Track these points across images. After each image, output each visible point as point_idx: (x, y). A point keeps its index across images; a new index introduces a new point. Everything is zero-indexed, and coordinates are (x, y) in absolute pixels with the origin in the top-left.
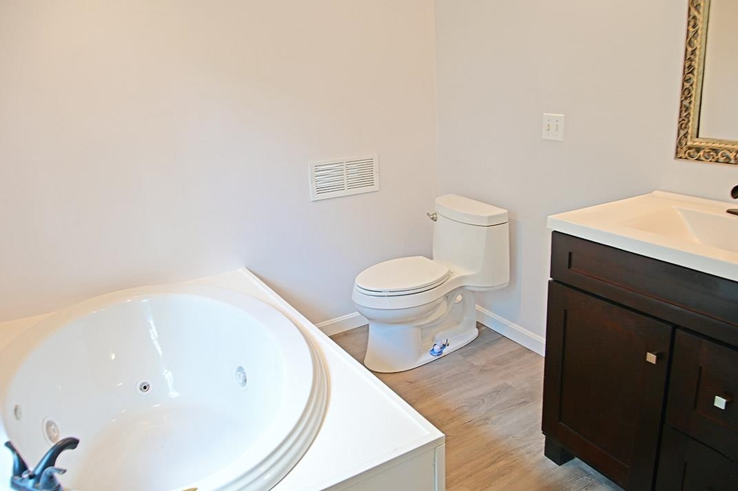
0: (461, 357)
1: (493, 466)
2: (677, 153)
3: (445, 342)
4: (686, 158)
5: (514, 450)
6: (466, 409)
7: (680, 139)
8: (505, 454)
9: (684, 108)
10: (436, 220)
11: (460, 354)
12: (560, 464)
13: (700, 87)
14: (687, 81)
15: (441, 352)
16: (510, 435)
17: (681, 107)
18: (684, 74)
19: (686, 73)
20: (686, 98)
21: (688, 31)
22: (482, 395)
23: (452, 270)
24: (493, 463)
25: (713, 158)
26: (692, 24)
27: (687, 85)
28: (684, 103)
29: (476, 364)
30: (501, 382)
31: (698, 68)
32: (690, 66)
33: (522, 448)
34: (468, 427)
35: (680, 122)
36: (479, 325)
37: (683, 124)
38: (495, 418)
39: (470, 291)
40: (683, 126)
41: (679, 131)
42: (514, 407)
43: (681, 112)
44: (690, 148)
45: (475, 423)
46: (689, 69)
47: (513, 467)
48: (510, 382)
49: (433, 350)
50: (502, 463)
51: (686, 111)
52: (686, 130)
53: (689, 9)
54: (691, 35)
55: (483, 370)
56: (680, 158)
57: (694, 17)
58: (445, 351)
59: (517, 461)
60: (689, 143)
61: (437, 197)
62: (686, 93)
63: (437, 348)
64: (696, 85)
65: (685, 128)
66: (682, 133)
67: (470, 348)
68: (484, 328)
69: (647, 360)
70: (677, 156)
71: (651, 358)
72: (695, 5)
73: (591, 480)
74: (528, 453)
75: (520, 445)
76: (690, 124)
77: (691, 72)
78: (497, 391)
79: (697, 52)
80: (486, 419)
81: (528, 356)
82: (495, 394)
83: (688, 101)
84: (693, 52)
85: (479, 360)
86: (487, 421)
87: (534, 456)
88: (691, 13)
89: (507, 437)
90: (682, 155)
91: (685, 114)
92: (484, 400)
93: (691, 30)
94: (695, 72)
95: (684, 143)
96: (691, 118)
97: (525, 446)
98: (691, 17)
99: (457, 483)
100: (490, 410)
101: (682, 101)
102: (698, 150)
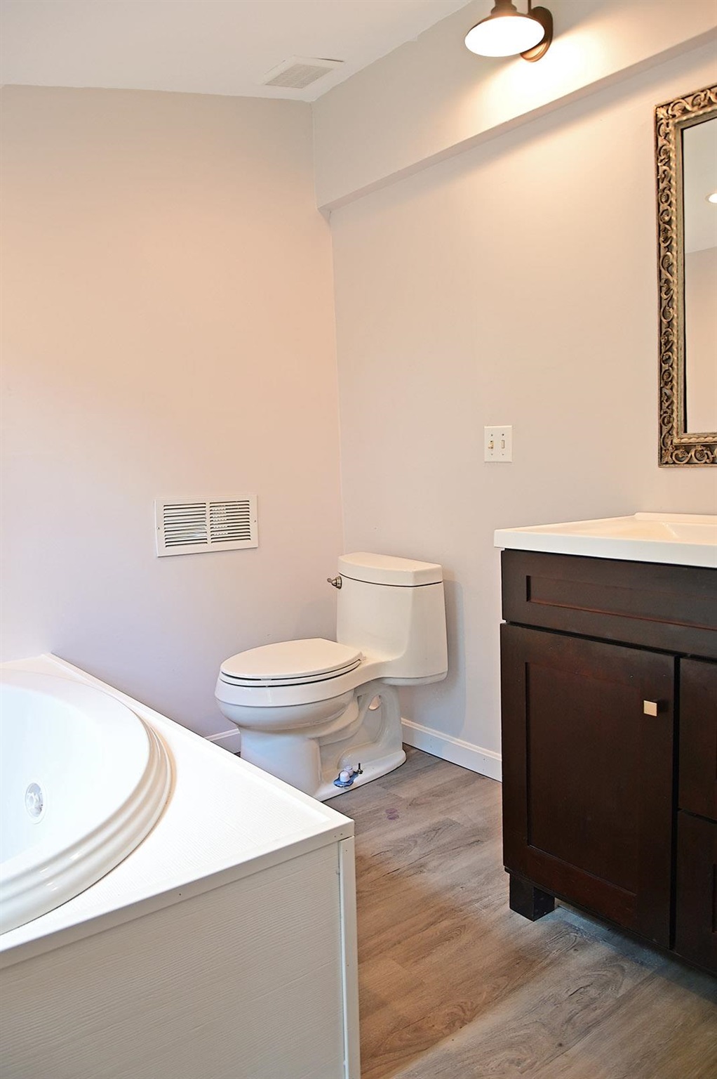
0: (380, 789)
1: (432, 927)
2: (661, 457)
3: (356, 769)
4: (674, 463)
5: (465, 904)
6: (389, 855)
7: (664, 438)
8: (451, 911)
9: (665, 400)
10: (340, 588)
11: (380, 785)
12: (533, 918)
13: (683, 367)
14: (665, 361)
15: (350, 783)
16: (458, 885)
17: (661, 396)
18: (661, 352)
19: (663, 351)
20: (666, 384)
21: (661, 298)
22: (413, 836)
23: (365, 654)
24: (433, 924)
25: (708, 458)
26: (664, 289)
27: (665, 367)
28: (664, 390)
29: (403, 797)
30: (441, 818)
31: (678, 342)
32: (667, 342)
33: (477, 901)
34: (393, 878)
35: (661, 416)
36: (406, 747)
37: (665, 419)
38: (435, 863)
39: (391, 686)
40: (666, 420)
41: (661, 427)
42: (462, 848)
43: (661, 402)
44: (677, 448)
45: (401, 872)
46: (666, 346)
47: (464, 926)
48: (454, 817)
49: (339, 779)
50: (445, 923)
51: (667, 401)
52: (670, 425)
53: (660, 272)
54: (664, 303)
55: (414, 804)
56: (667, 463)
57: (667, 281)
58: (358, 780)
59: (470, 919)
60: (676, 441)
61: (341, 555)
62: (665, 378)
63: (344, 777)
64: (677, 365)
65: (669, 422)
66: (665, 429)
67: (394, 776)
68: (413, 751)
69: (645, 712)
70: (662, 462)
71: (650, 708)
72: (666, 266)
73: (582, 937)
74: (485, 907)
75: (473, 898)
76: (674, 415)
77: (670, 350)
78: (436, 830)
79: (675, 322)
80: (420, 867)
81: (479, 783)
82: (434, 832)
83: (669, 387)
84: (670, 324)
85: (407, 792)
86: (422, 868)
87: (495, 910)
88: (663, 277)
89: (453, 887)
90: (668, 459)
91: (667, 404)
92: (416, 842)
93: (664, 296)
94: (674, 348)
95: (669, 443)
96: (675, 408)
97: (481, 899)
98: (663, 281)
99: (376, 955)
100: (426, 855)
101: (661, 389)
102: (687, 448)
